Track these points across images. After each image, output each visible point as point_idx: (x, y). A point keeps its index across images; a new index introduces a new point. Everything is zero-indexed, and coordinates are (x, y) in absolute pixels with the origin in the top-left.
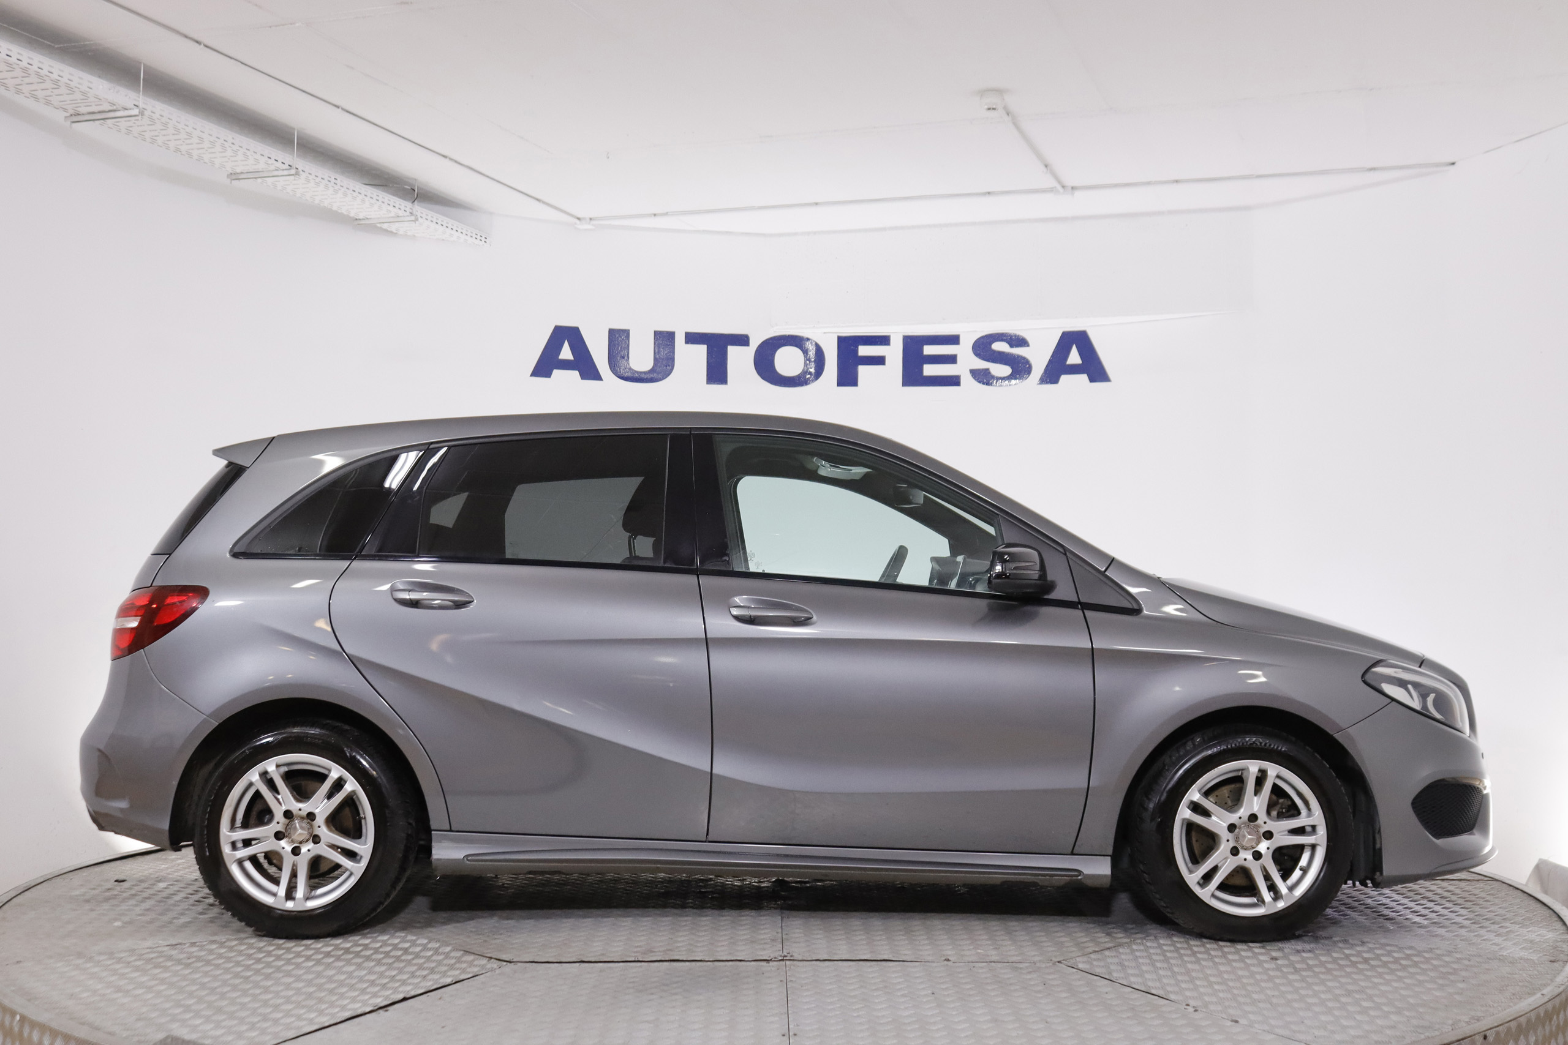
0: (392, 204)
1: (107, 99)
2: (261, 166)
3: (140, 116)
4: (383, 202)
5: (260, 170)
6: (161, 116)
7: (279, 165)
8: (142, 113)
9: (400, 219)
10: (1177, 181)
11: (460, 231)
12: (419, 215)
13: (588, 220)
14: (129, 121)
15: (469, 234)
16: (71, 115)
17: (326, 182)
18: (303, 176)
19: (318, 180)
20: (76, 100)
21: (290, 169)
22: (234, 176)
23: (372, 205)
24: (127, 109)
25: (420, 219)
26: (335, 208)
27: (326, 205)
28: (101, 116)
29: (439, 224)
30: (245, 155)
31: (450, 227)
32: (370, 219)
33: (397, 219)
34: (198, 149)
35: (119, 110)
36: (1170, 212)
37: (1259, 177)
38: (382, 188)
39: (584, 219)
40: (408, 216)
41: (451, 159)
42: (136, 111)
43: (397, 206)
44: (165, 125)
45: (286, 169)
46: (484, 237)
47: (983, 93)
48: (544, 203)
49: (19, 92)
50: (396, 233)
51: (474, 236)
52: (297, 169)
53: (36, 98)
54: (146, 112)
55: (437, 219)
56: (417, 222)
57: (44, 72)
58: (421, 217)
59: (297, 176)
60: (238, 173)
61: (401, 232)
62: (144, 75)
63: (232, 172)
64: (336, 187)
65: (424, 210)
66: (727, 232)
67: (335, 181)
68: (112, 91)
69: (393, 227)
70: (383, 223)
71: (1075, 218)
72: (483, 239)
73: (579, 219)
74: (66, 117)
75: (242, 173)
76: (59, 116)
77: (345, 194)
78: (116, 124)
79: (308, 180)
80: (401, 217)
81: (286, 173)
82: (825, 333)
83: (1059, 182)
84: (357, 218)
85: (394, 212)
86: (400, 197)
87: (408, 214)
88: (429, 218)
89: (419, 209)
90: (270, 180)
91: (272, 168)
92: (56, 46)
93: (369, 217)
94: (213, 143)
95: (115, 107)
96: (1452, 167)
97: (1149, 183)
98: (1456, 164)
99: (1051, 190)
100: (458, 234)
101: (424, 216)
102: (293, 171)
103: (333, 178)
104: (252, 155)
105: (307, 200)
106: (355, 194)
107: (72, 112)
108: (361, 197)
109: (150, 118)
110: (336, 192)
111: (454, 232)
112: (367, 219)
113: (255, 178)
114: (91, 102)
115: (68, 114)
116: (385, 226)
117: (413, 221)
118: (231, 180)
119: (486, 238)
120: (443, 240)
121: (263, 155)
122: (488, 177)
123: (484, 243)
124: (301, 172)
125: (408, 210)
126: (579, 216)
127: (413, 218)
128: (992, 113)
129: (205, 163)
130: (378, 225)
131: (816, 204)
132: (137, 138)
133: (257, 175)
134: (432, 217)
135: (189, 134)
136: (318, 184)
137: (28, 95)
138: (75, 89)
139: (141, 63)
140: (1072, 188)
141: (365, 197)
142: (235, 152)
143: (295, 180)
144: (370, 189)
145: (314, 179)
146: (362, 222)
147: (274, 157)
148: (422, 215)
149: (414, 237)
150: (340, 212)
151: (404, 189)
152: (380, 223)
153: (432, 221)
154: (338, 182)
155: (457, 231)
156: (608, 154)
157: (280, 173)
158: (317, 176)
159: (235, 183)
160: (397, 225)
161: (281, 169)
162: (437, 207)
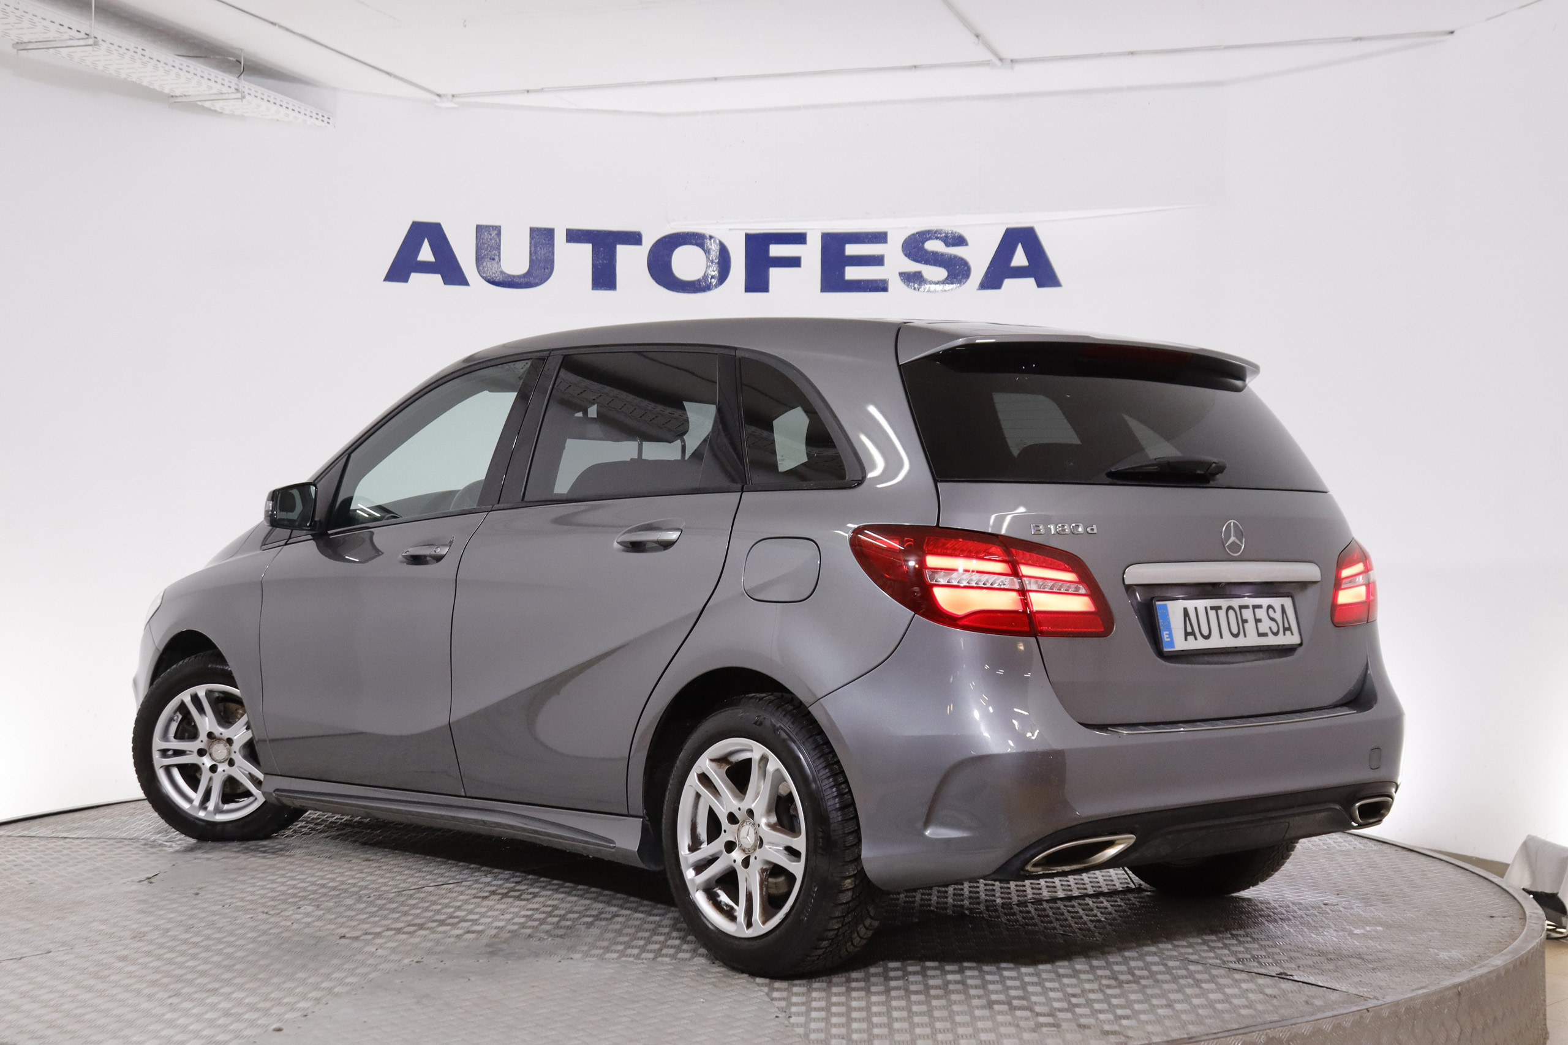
0: (213, 78)
2: (52, 35)
4: (202, 77)
5: (52, 39)
7: (73, 33)
9: (224, 96)
10: (1132, 53)
11: (297, 109)
12: (246, 91)
13: (450, 97)
15: (308, 113)
17: (131, 53)
18: (104, 46)
19: (122, 51)
21: (87, 38)
22: (21, 46)
23: (189, 80)
25: (247, 97)
26: (145, 83)
27: (134, 79)
29: (272, 102)
30: (32, 21)
31: (285, 105)
32: (189, 96)
33: (220, 97)
36: (1131, 89)
37: (1227, 48)
38: (201, 59)
39: (445, 95)
40: (233, 93)
41: (281, 27)
43: (220, 81)
45: (82, 39)
46: (326, 117)
48: (396, 77)
50: (221, 113)
51: (314, 116)
52: (95, 37)
55: (269, 96)
56: (244, 100)
58: (249, 94)
59: (97, 47)
60: (24, 43)
61: (227, 111)
63: (17, 41)
64: (145, 59)
65: (253, 85)
66: (615, 112)
67: (143, 52)
69: (218, 106)
70: (205, 101)
71: (1019, 95)
72: (325, 119)
73: (439, 95)
75: (30, 42)
77: (156, 68)
79: (109, 51)
80: (225, 93)
81: (82, 42)
82: (730, 230)
83: (995, 54)
84: (173, 94)
85: (216, 88)
86: (223, 70)
87: (233, 90)
88: (259, 95)
89: (246, 84)
90: (64, 51)
91: (66, 36)
93: (186, 94)
96: (1450, 37)
97: (1100, 56)
98: (1455, 33)
99: (987, 63)
100: (295, 114)
101: (253, 93)
102: (91, 41)
103: (140, 48)
104: (40, 22)
105: (111, 73)
106: (167, 68)
108: (175, 70)
110: (145, 64)
111: (289, 112)
112: (185, 96)
113: (48, 48)
116: (207, 104)
117: (238, 98)
118: (18, 50)
119: (329, 118)
120: (278, 120)
121: (53, 22)
122: (326, 47)
123: (327, 124)
124: (101, 42)
125: (233, 86)
126: (439, 92)
127: (239, 95)
130: (199, 103)
131: (716, 79)
133: (48, 45)
134: (263, 94)
136: (122, 56)
140: (1012, 61)
141: (180, 71)
142: (20, 19)
143: (93, 51)
144: (186, 62)
145: (116, 50)
146: (179, 100)
147: (66, 25)
148: (250, 92)
149: (242, 117)
150: (151, 87)
151: (230, 61)
152: (201, 101)
153: (262, 99)
154: (147, 53)
155: (293, 110)
156: (465, 21)
157: (76, 42)
158: (120, 46)
159: (22, 53)
160: (222, 103)
161: (76, 39)
162: (269, 82)
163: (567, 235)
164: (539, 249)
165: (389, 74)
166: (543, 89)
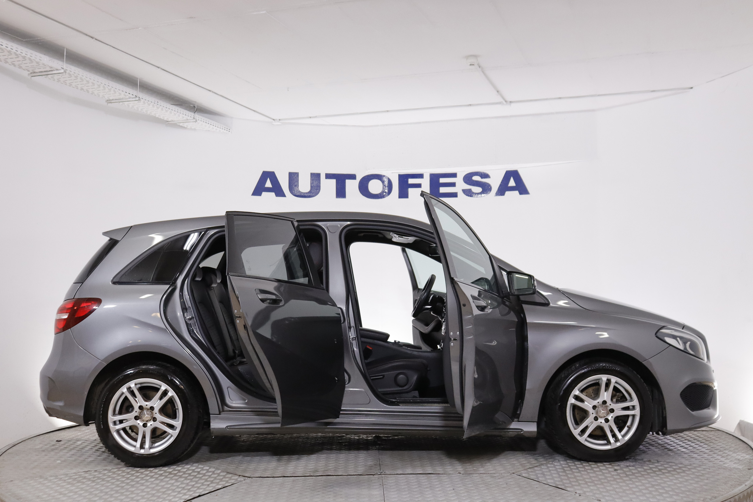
0: (184, 114)
1: (48, 65)
2: (122, 96)
3: (64, 73)
4: (180, 113)
5: (122, 98)
6: (74, 73)
7: (131, 95)
8: (65, 72)
9: (188, 121)
10: (560, 98)
11: (217, 126)
12: (197, 119)
13: (278, 120)
14: (59, 75)
15: (221, 128)
16: (31, 73)
17: (153, 103)
18: (142, 101)
19: (149, 103)
20: (34, 66)
21: (136, 98)
22: (109, 101)
23: (175, 114)
24: (58, 70)
25: (198, 121)
26: (157, 116)
27: (153, 115)
28: (46, 73)
29: (207, 123)
30: (114, 91)
31: (212, 124)
32: (174, 121)
33: (187, 121)
34: (92, 89)
35: (54, 70)
36: (557, 113)
37: (599, 95)
38: (179, 106)
39: (276, 120)
40: (192, 119)
41: (213, 92)
42: (62, 71)
43: (187, 115)
44: (76, 77)
45: (134, 98)
47: (467, 57)
48: (257, 112)
49: (6, 62)
50: (186, 128)
51: (224, 128)
52: (139, 97)
53: (14, 65)
54: (67, 72)
55: (206, 121)
56: (196, 122)
57: (19, 53)
58: (199, 120)
59: (139, 101)
60: (111, 100)
61: (189, 127)
62: (66, 54)
63: (108, 99)
64: (158, 106)
65: (200, 116)
66: (345, 126)
67: (158, 103)
68: (51, 61)
69: (185, 125)
71: (511, 116)
72: (228, 130)
73: (274, 120)
74: (28, 74)
75: (113, 100)
76: (25, 74)
77: (162, 109)
78: (53, 77)
79: (144, 103)
80: (189, 120)
81: (134, 99)
82: (392, 173)
83: (503, 98)
84: (168, 120)
85: (185, 117)
86: (188, 110)
87: (193, 118)
88: (202, 120)
89: (197, 116)
90: (126, 103)
91: (127, 97)
92: (24, 40)
94: (99, 86)
95: (52, 69)
96: (691, 90)
97: (547, 99)
98: (693, 88)
99: (500, 103)
100: (216, 128)
101: (200, 119)
102: (137, 99)
103: (156, 101)
104: (118, 91)
105: (144, 112)
106: (167, 109)
107: (31, 71)
108: (170, 110)
109: (69, 74)
110: (158, 108)
111: (214, 127)
113: (119, 102)
114: (40, 67)
115: (30, 73)
116: (181, 124)
117: (194, 122)
119: (229, 130)
120: (209, 131)
121: (123, 91)
122: (231, 100)
123: (229, 132)
124: (141, 99)
125: (192, 116)
126: (274, 118)
127: (195, 120)
128: (472, 67)
129: (95, 95)
131: (388, 111)
132: (62, 83)
134: (204, 120)
135: (88, 82)
136: (149, 105)
137: (11, 64)
138: (33, 61)
139: (64, 48)
140: (510, 102)
141: (172, 111)
142: (110, 90)
143: (138, 103)
144: (174, 107)
146: (170, 123)
147: (128, 92)
148: (199, 119)
149: (195, 129)
150: (159, 118)
151: (190, 107)
152: (178, 123)
153: (204, 122)
155: (216, 126)
156: (288, 88)
157: (131, 99)
158: (148, 101)
159: (109, 104)
160: (187, 124)
161: (131, 98)
162: (206, 115)
165: (254, 111)
166: (316, 116)
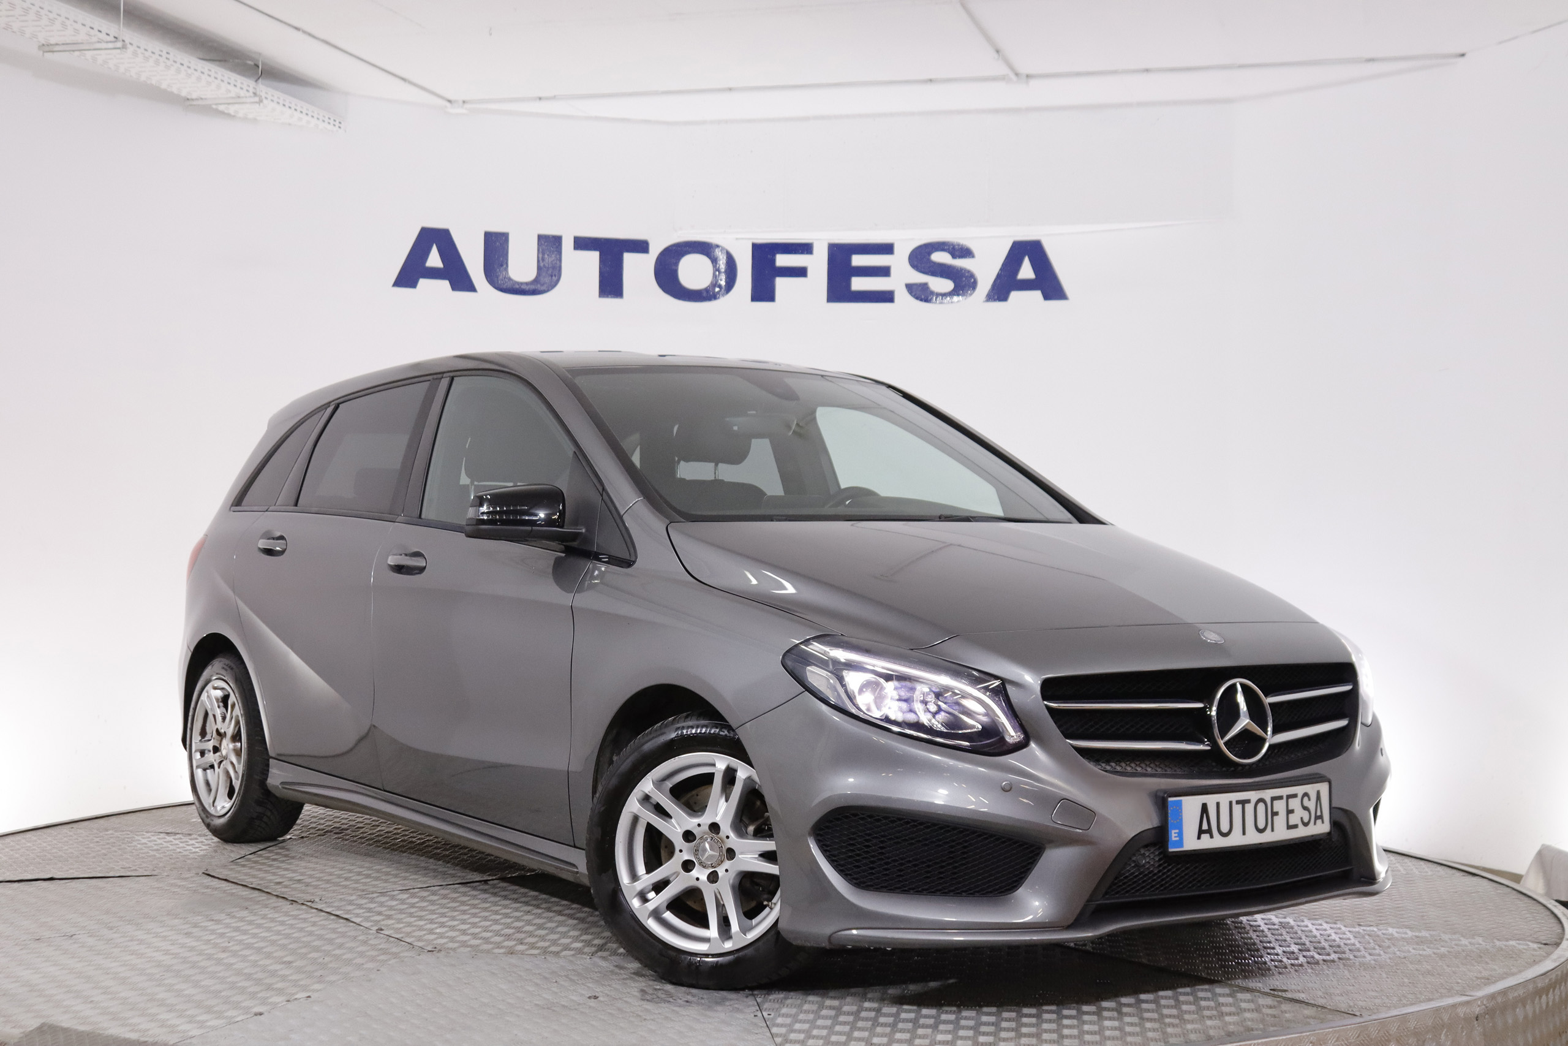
0: (232, 82)
2: (82, 37)
5: (80, 41)
7: (103, 36)
9: (240, 100)
10: (1147, 70)
11: (310, 113)
12: (263, 95)
13: (461, 103)
15: (321, 118)
17: (156, 56)
18: (131, 49)
19: (147, 54)
21: (115, 41)
22: (47, 48)
23: (209, 83)
25: (265, 101)
26: (164, 86)
27: (154, 82)
29: (287, 106)
30: (63, 24)
31: (299, 109)
32: (206, 99)
33: (237, 100)
34: (8, 16)
36: (1140, 104)
37: (1239, 66)
38: (218, 63)
39: (456, 101)
40: (251, 97)
43: (239, 85)
45: (111, 42)
46: (337, 121)
48: (410, 82)
50: (234, 116)
51: (326, 120)
52: (123, 41)
55: (284, 100)
56: (261, 104)
58: (266, 98)
59: (124, 50)
60: (51, 45)
61: (240, 115)
63: (44, 43)
64: (169, 63)
65: (270, 89)
66: (623, 120)
67: (168, 56)
69: (232, 110)
70: (220, 104)
71: (1028, 109)
72: (337, 124)
73: (450, 101)
75: (57, 44)
77: (178, 71)
79: (135, 54)
80: (243, 97)
81: (110, 45)
82: (737, 239)
83: (1011, 67)
84: (189, 97)
85: (234, 91)
86: (241, 74)
87: (252, 95)
88: (275, 99)
89: (264, 88)
90: (89, 54)
91: (94, 39)
93: (203, 97)
96: (1461, 59)
97: (1114, 72)
98: (1466, 56)
99: (1003, 78)
100: (309, 118)
101: (270, 97)
102: (119, 44)
103: (165, 52)
104: (71, 25)
105: (131, 76)
106: (190, 71)
108: (197, 74)
110: (168, 67)
111: (303, 116)
112: (202, 99)
116: (221, 108)
117: (256, 102)
118: (44, 52)
119: (340, 123)
120: (290, 124)
121: (84, 25)
123: (339, 129)
124: (129, 46)
125: (251, 90)
126: (450, 98)
127: (257, 99)
129: (13, 32)
130: (214, 107)
131: (730, 89)
133: (74, 47)
134: (279, 98)
136: (147, 59)
140: (1028, 76)
141: (202, 75)
142: (52, 21)
143: (121, 54)
144: (207, 66)
145: (142, 53)
146: (195, 103)
147: (96, 27)
148: (267, 96)
149: (255, 120)
150: (169, 90)
151: (246, 65)
152: (216, 104)
153: (279, 103)
154: (171, 56)
156: (491, 29)
157: (104, 45)
158: (146, 50)
159: (48, 55)
160: (237, 107)
161: (104, 42)
162: (284, 85)
163: (574, 242)
164: (546, 256)
165: (404, 79)
166: (555, 96)
